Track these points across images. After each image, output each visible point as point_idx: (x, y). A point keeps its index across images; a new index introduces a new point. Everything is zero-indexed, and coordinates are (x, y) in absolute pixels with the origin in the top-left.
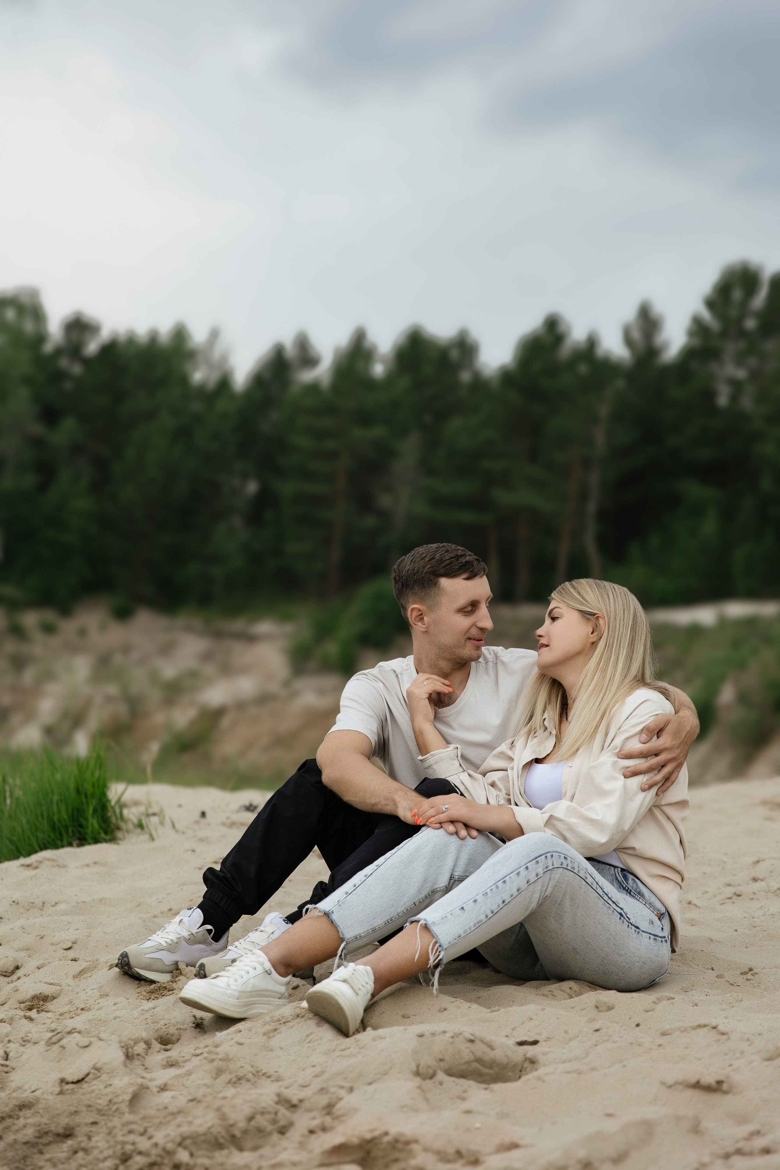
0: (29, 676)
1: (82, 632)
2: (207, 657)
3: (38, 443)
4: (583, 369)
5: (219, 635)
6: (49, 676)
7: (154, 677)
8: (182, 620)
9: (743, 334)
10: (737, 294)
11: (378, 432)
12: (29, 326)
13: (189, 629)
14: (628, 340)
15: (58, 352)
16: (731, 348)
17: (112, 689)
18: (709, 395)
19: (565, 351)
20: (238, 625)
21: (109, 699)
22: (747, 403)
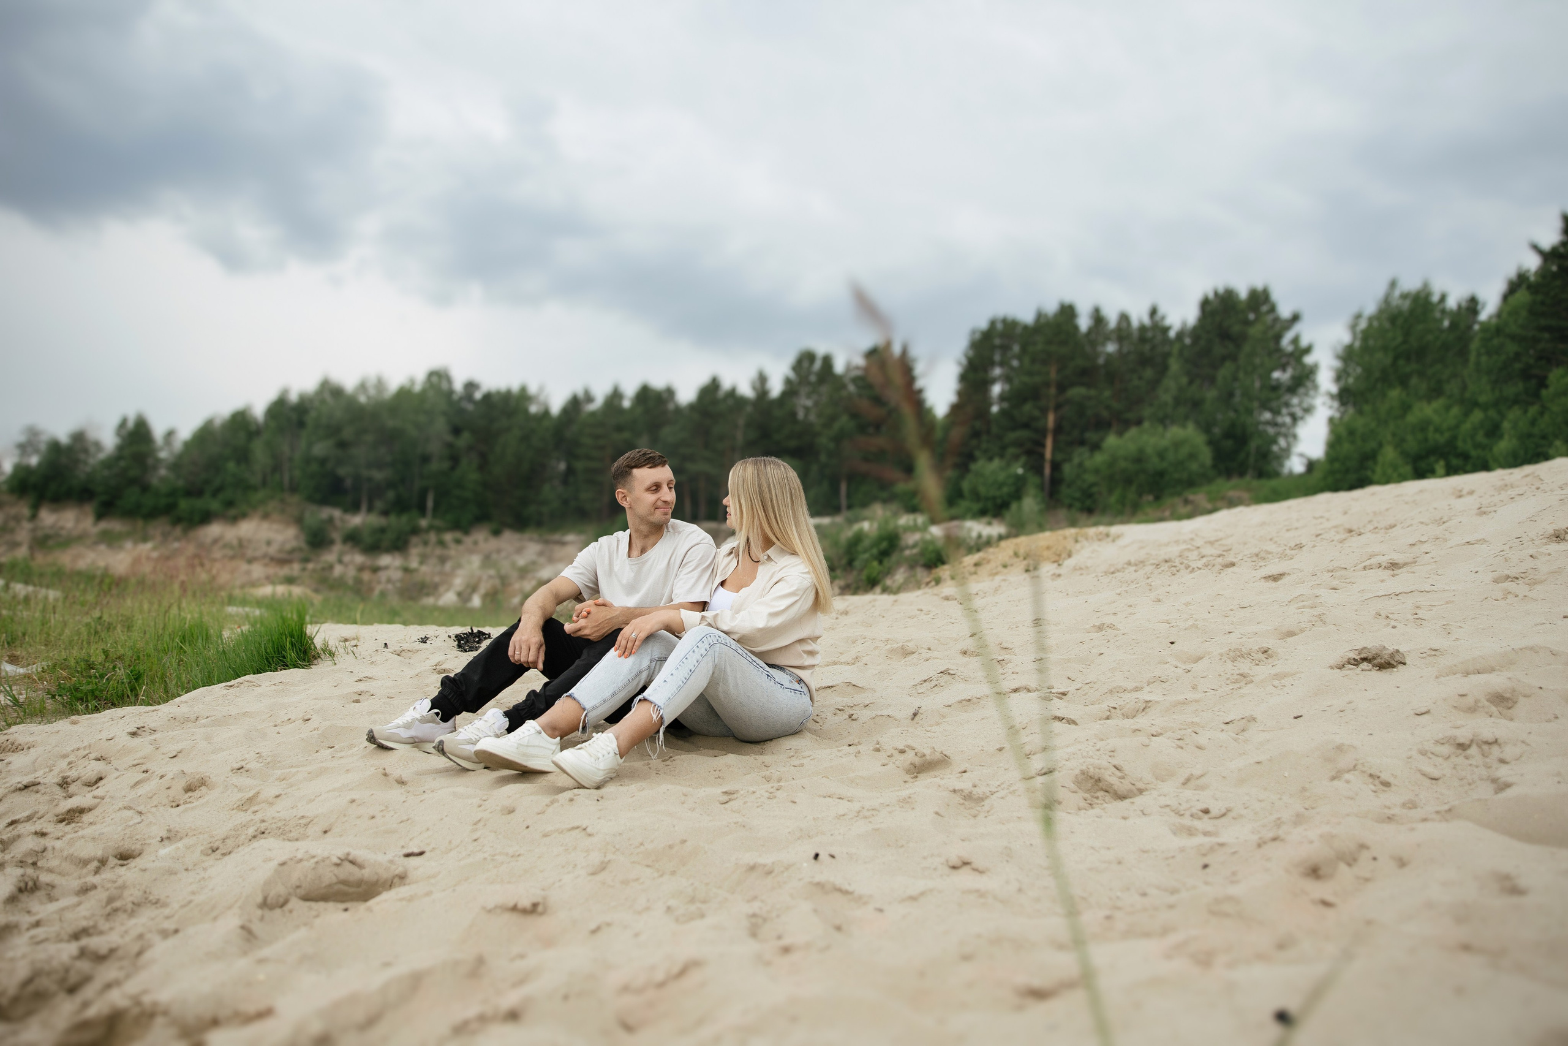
0: (448, 566)
1: (476, 543)
2: (541, 554)
3: (450, 446)
4: (730, 402)
5: (547, 542)
6: (459, 566)
7: (513, 565)
8: (527, 535)
9: (809, 383)
10: (806, 364)
11: (626, 435)
12: (444, 386)
13: (531, 540)
14: (754, 388)
15: (461, 399)
16: (804, 391)
17: (492, 572)
18: (793, 414)
19: (721, 394)
20: (557, 537)
21: (490, 577)
22: (812, 418)
